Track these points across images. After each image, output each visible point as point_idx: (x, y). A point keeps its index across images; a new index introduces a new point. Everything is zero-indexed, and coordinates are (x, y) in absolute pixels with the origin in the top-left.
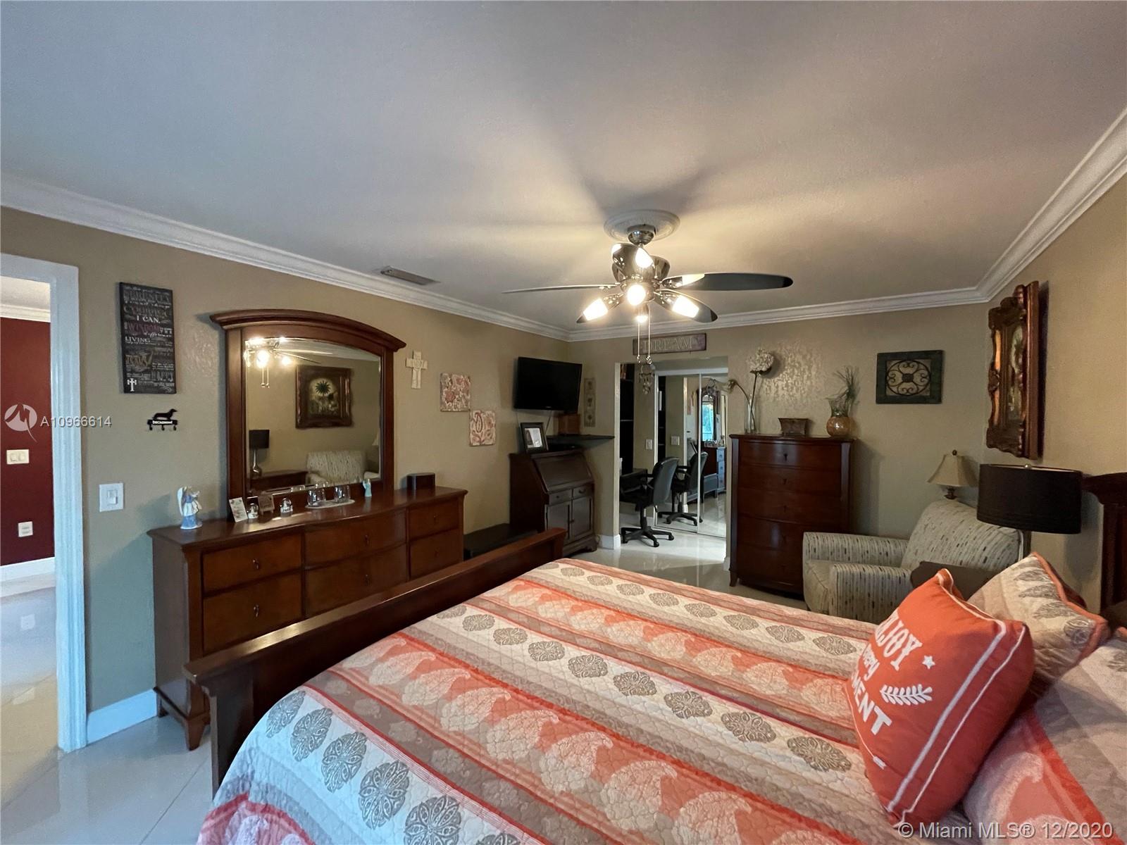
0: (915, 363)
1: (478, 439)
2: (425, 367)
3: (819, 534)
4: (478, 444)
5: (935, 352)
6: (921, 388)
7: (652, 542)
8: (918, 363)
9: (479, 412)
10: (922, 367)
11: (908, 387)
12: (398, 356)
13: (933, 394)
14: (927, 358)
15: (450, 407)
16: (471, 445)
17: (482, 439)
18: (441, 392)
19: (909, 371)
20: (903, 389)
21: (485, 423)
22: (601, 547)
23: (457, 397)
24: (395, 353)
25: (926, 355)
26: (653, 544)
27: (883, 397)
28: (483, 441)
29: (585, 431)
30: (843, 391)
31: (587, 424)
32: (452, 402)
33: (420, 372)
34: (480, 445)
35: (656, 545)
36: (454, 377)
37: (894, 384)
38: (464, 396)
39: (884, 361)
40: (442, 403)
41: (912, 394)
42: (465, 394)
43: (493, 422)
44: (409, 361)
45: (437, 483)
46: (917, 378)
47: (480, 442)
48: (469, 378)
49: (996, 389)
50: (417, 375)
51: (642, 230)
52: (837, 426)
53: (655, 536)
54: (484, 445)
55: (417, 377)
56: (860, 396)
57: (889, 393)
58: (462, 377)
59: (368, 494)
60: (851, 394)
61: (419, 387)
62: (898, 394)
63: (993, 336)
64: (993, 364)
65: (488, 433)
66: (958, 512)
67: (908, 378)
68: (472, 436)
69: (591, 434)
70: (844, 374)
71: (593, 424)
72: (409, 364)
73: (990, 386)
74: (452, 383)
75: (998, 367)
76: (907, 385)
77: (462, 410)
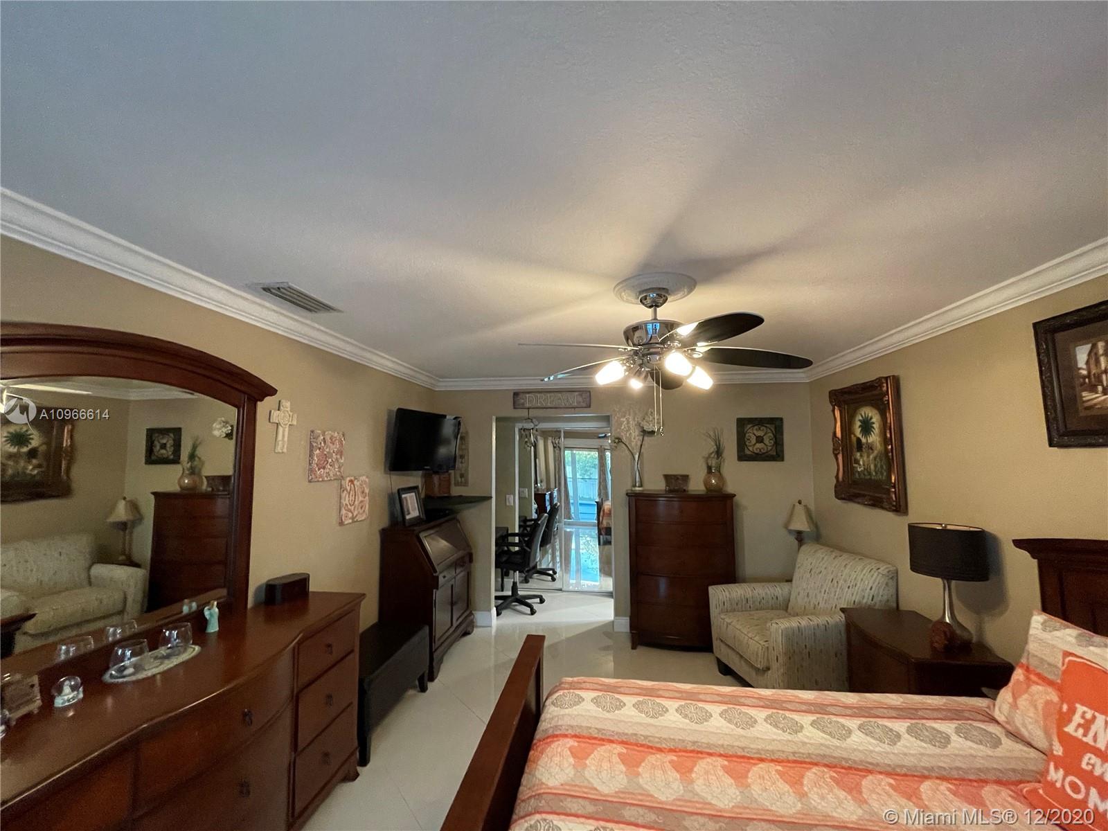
0: (764, 428)
1: (350, 515)
2: (295, 423)
3: (724, 586)
4: (350, 521)
5: (777, 419)
6: (770, 448)
7: (528, 610)
8: (766, 427)
9: (353, 478)
10: (769, 431)
11: (760, 447)
12: (263, 407)
13: (776, 454)
14: (773, 424)
15: (321, 476)
16: (341, 523)
17: (355, 514)
18: (311, 455)
19: (760, 433)
20: (756, 449)
21: (359, 493)
22: (477, 627)
23: (330, 460)
24: (259, 403)
25: (772, 420)
26: (529, 612)
27: (743, 457)
28: (357, 515)
29: (456, 491)
30: (712, 450)
31: (457, 484)
32: (324, 468)
33: (287, 429)
34: (353, 522)
35: (533, 612)
36: (328, 434)
37: (750, 444)
38: (337, 459)
39: (742, 423)
40: (311, 471)
41: (764, 453)
42: (338, 457)
43: (367, 491)
44: (275, 414)
45: (312, 587)
46: (766, 441)
47: (353, 518)
48: (343, 435)
49: (839, 453)
50: (284, 433)
51: (659, 293)
52: (713, 481)
53: (529, 601)
54: (357, 521)
55: (283, 436)
56: (725, 454)
57: (748, 452)
58: (336, 434)
59: (213, 627)
60: (719, 453)
61: (285, 450)
62: (754, 453)
63: (833, 411)
64: (835, 433)
65: (360, 505)
66: (836, 557)
67: (760, 440)
68: (343, 512)
69: (464, 495)
70: (712, 433)
71: (466, 484)
72: (274, 419)
73: (834, 450)
74: (325, 442)
75: (839, 434)
76: (759, 445)
77: (335, 477)
